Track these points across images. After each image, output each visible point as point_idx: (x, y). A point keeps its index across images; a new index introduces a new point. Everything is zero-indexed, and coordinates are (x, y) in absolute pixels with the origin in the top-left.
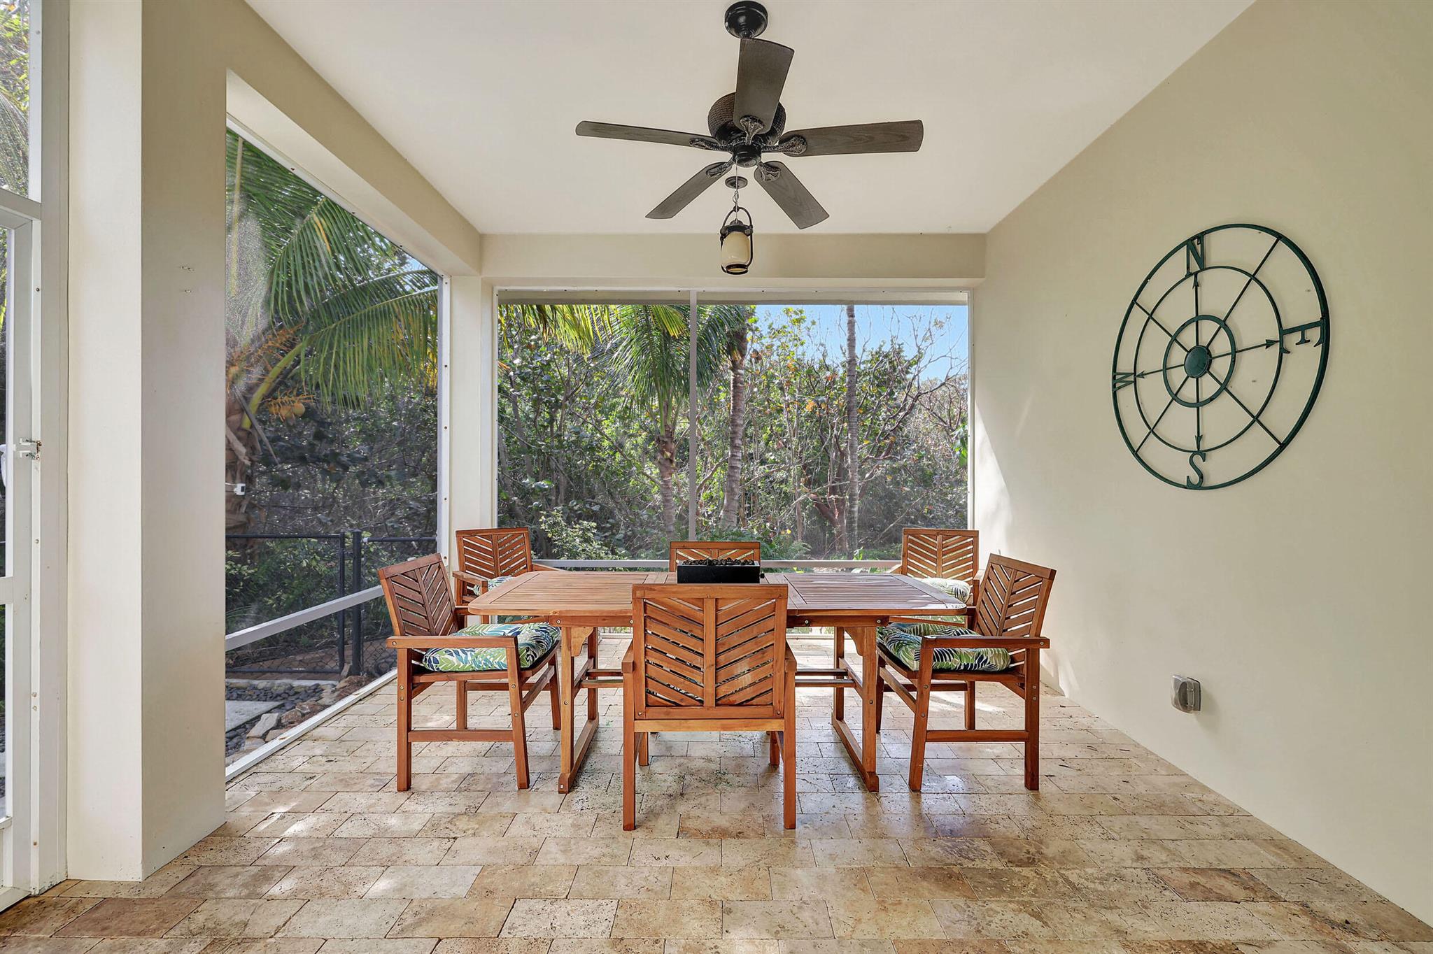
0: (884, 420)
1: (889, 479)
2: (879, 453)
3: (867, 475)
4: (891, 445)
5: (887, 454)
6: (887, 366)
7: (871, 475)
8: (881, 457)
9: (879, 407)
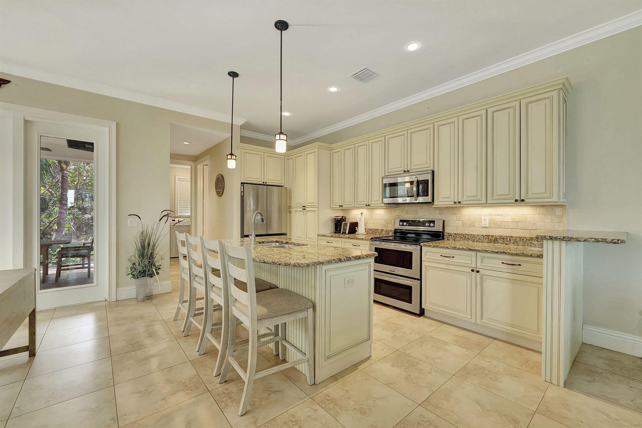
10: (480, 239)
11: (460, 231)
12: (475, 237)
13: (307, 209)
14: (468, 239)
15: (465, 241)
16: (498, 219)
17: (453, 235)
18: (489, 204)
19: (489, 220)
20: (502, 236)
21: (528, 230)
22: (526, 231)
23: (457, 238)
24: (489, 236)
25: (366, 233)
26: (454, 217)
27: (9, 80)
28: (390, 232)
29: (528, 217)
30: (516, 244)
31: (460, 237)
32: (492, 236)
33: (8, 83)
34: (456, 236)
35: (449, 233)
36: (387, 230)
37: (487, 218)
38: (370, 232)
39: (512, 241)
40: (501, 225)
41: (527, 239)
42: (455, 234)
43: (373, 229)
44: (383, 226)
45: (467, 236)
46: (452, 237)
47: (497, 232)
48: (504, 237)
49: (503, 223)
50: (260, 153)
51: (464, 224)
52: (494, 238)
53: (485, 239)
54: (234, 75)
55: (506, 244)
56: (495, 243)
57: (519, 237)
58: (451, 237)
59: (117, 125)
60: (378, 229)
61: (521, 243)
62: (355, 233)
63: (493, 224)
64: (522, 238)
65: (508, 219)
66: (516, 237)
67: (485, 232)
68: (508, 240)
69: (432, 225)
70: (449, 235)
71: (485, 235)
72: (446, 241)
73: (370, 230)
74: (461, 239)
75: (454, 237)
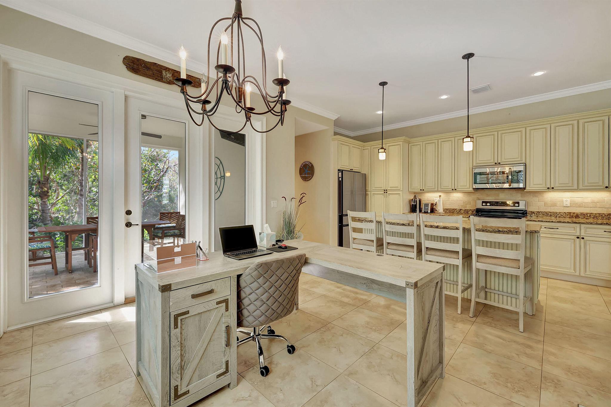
0: (154, 175)
1: (156, 199)
2: (151, 188)
3: (146, 198)
4: (157, 187)
5: (155, 190)
6: (155, 154)
7: (148, 198)
8: (152, 191)
9: (152, 169)
10: (562, 215)
11: (543, 209)
12: (557, 214)
13: (388, 192)
14: (551, 215)
16: (579, 200)
17: (536, 212)
18: (580, 189)
19: (570, 201)
20: (583, 213)
21: (605, 208)
22: (604, 209)
23: (540, 215)
24: (571, 213)
26: (536, 199)
28: (469, 211)
29: (606, 199)
30: (595, 218)
32: (574, 213)
35: (532, 211)
36: (466, 210)
37: (569, 200)
39: (592, 217)
40: (582, 205)
41: (606, 215)
42: (538, 212)
43: (450, 209)
44: (461, 206)
45: (550, 213)
46: (535, 214)
47: (578, 210)
48: (584, 214)
49: (583, 204)
50: (348, 144)
51: (546, 204)
52: (575, 215)
53: (566, 216)
54: (384, 84)
55: (586, 219)
56: (576, 218)
57: (599, 214)
58: (533, 214)
59: (267, 119)
60: (456, 209)
61: (600, 218)
62: (436, 213)
63: (573, 204)
64: (601, 214)
65: (589, 200)
66: (595, 214)
67: (567, 210)
68: (588, 216)
69: (517, 205)
70: (532, 213)
71: (567, 213)
74: (544, 215)
75: (537, 214)
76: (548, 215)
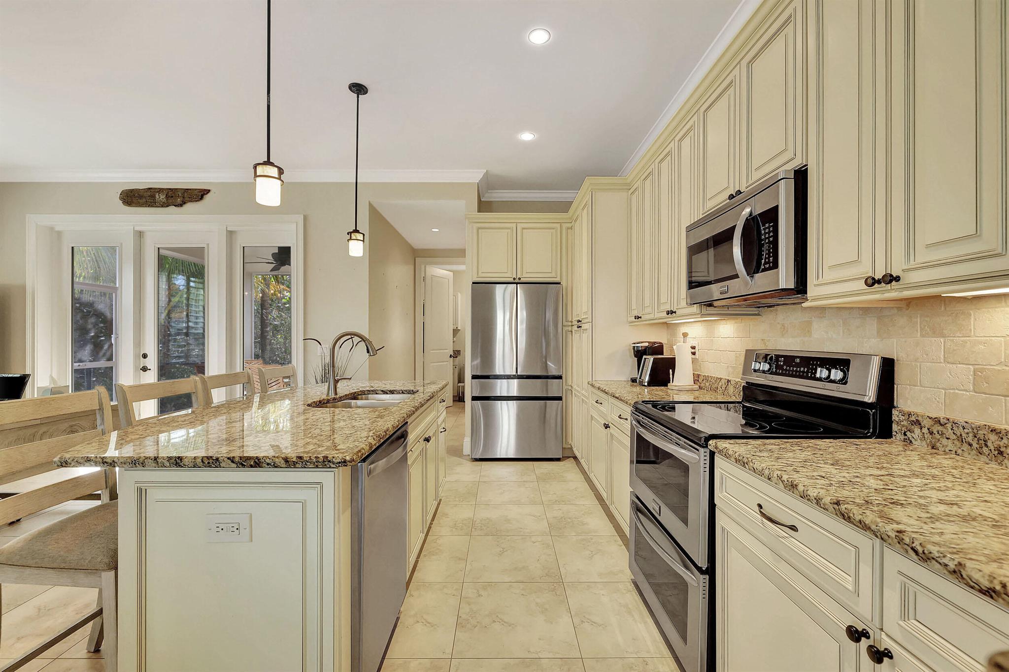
13: (582, 327)
14: (1001, 453)
15: (984, 458)
17: (926, 423)
23: (945, 441)
25: (697, 387)
27: (208, 189)
31: (960, 439)
33: (208, 193)
34: (940, 428)
35: (909, 415)
38: (707, 383)
42: (937, 421)
43: (712, 377)
45: (993, 437)
46: (925, 430)
51: (980, 379)
54: (359, 89)
58: (917, 431)
59: (305, 218)
60: (721, 379)
62: (667, 386)
69: (836, 374)
70: (914, 423)
72: (894, 445)
73: (706, 378)
74: (965, 447)
75: (931, 433)
76: (985, 449)
